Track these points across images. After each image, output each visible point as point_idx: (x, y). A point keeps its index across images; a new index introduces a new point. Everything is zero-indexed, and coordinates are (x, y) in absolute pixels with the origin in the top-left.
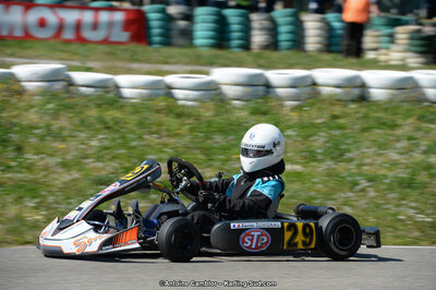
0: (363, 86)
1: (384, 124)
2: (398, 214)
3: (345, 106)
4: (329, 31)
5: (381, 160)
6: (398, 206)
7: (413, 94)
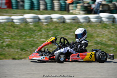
0: (64, 19)
1: (69, 29)
3: (59, 24)
4: (61, 5)
7: (77, 21)
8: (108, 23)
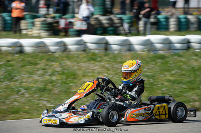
0: (21, 46)
1: (31, 63)
2: (39, 104)
3: (13, 56)
4: (4, 21)
5: (30, 80)
6: (39, 100)
7: (44, 50)
8: (97, 52)
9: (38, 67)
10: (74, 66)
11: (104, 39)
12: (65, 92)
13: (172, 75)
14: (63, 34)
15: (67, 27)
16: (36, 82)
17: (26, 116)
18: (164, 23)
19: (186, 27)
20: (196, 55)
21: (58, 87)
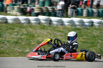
0: (6, 19)
1: (11, 29)
2: (14, 49)
3: (2, 24)
5: (10, 37)
7: (18, 22)
8: (45, 24)
9: (15, 30)
10: (33, 31)
11: (49, 18)
12: (28, 44)
13: (83, 39)
14: (29, 14)
15: (30, 11)
16: (13, 38)
17: (7, 55)
18: (80, 12)
19: (91, 14)
20: (96, 29)
21: (24, 41)
